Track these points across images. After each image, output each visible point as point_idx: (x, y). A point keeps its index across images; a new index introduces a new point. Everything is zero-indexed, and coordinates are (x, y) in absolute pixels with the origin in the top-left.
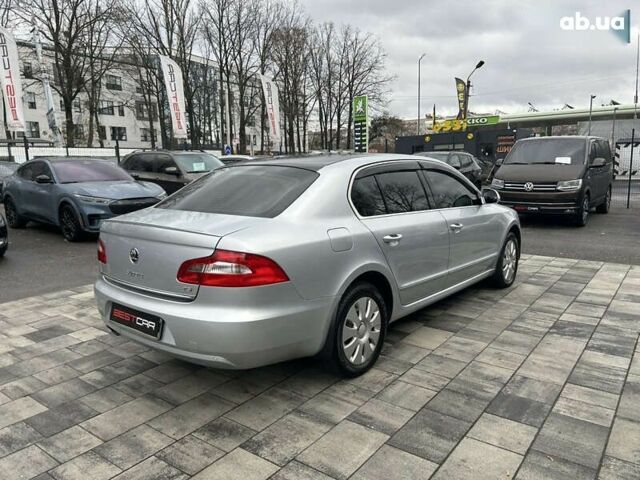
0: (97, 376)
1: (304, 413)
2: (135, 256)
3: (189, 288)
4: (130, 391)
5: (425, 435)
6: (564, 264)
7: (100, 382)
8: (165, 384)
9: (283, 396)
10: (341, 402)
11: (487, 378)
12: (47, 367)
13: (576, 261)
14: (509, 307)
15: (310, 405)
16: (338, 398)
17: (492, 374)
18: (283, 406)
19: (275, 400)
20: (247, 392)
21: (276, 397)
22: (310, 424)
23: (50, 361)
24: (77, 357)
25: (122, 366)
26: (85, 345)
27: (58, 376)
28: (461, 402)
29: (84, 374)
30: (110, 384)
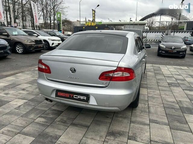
0: (42, 120)
1: (135, 122)
2: (74, 71)
3: (105, 83)
4: (63, 124)
5: (177, 123)
6: (150, 66)
7: (46, 122)
8: (75, 119)
9: (121, 117)
10: (142, 117)
11: (171, 102)
12: (14, 119)
13: (151, 65)
14: (151, 79)
15: (133, 119)
16: (139, 115)
17: (171, 101)
18: (126, 121)
19: (120, 119)
20: (108, 118)
21: (120, 118)
22: (141, 126)
23: (13, 116)
24: (25, 113)
25: (49, 114)
26: (22, 107)
27: (24, 123)
28: (174, 111)
29: (35, 120)
30: (51, 123)
